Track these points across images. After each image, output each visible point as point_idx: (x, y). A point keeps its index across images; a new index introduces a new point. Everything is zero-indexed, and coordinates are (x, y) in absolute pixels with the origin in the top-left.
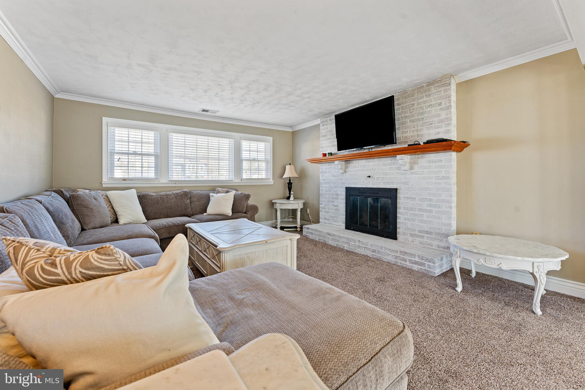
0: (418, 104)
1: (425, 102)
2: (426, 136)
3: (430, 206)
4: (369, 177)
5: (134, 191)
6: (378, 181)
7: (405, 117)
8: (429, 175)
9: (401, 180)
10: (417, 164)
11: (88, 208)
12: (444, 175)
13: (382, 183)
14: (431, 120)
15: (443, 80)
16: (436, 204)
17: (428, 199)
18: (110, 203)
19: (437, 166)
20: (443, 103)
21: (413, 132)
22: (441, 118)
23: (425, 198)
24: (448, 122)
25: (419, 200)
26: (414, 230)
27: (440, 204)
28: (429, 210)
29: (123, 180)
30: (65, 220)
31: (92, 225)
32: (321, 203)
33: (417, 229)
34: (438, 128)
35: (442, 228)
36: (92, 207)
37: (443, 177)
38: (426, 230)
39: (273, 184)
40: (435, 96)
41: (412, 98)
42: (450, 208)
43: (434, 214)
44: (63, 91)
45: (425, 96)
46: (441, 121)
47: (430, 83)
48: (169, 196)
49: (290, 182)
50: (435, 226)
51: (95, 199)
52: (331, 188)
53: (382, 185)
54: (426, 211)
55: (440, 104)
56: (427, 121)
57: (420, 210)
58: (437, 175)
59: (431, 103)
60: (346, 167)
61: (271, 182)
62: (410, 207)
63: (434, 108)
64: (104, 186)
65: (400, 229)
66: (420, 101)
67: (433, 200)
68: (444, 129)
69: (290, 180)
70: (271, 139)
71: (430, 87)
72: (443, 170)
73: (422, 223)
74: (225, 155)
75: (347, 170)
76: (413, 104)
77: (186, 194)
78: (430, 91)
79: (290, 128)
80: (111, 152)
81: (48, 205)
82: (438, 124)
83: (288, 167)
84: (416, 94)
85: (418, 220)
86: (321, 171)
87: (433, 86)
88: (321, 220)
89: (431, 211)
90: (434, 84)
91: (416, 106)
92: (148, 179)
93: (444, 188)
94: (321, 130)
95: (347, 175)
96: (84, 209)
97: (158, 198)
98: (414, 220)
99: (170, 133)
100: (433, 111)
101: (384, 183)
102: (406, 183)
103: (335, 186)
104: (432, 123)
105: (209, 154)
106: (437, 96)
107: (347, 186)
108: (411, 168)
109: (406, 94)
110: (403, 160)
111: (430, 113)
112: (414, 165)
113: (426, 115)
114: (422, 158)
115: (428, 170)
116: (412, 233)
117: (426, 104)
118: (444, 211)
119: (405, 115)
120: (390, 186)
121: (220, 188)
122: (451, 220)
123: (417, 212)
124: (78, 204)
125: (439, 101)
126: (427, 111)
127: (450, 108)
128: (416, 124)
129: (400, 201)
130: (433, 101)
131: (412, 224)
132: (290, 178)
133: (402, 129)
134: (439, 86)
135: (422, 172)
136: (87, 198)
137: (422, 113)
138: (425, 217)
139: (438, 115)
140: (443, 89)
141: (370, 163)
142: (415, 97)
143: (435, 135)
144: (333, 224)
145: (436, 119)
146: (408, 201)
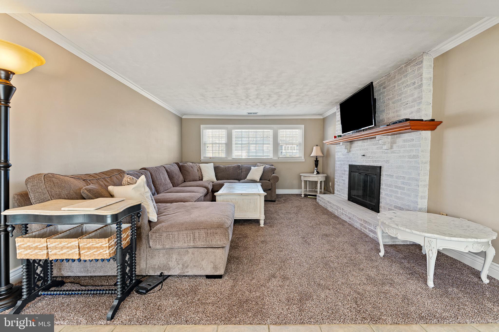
0: (398, 86)
1: (403, 83)
2: (403, 116)
3: (403, 183)
4: (364, 155)
5: (212, 164)
6: (369, 159)
7: (389, 99)
8: (404, 154)
9: (384, 159)
10: (396, 143)
11: (188, 171)
12: (415, 154)
13: (372, 161)
14: (407, 100)
15: (418, 59)
16: (407, 181)
17: (402, 177)
18: (201, 170)
19: (410, 145)
20: (416, 82)
21: (394, 113)
22: (414, 97)
23: (400, 175)
24: (419, 101)
25: (395, 177)
26: (391, 205)
27: (410, 182)
28: (402, 187)
29: (210, 158)
30: (174, 176)
31: (189, 180)
32: (336, 177)
33: (393, 204)
34: (411, 107)
35: (411, 205)
36: (189, 171)
37: (414, 155)
38: (399, 206)
39: (304, 161)
40: (411, 76)
41: (394, 80)
42: (417, 186)
43: (405, 191)
44: (185, 114)
45: (403, 77)
46: (414, 101)
47: (407, 63)
48: (230, 168)
49: (317, 160)
50: (406, 203)
51: (192, 168)
52: (342, 165)
53: (372, 163)
54: (400, 188)
55: (414, 83)
56: (404, 101)
57: (396, 187)
58: (409, 154)
59: (407, 84)
60: (351, 148)
61: (303, 159)
62: (389, 184)
63: (409, 88)
64: (202, 161)
65: (382, 204)
66: (399, 83)
67: (406, 178)
68: (416, 108)
69: (317, 158)
70: (303, 126)
71: (408, 67)
72: (414, 149)
73: (397, 199)
74: (267, 141)
75: (351, 149)
76: (395, 86)
77: (239, 167)
78: (407, 72)
79: (321, 116)
80: (205, 143)
81: (167, 169)
82: (412, 104)
83: (315, 148)
84: (397, 76)
85: (394, 196)
86: (336, 151)
87: (409, 66)
88: (335, 192)
89: (403, 189)
90: (410, 63)
91: (396, 88)
92: (221, 158)
93: (414, 166)
94: (337, 116)
95: (351, 154)
96: (186, 172)
97: (224, 169)
98: (391, 196)
99: (233, 129)
100: (409, 91)
101: (373, 161)
102: (387, 162)
103: (344, 163)
104: (407, 102)
105: (264, 141)
106: (412, 75)
107: (351, 163)
108: (392, 147)
109: (390, 77)
110: (382, 140)
111: (406, 93)
112: (393, 145)
113: (403, 96)
114: (400, 137)
115: (403, 149)
116: (390, 208)
117: (404, 85)
118: (413, 189)
119: (389, 97)
120: (377, 164)
121: (259, 164)
122: (417, 198)
123: (394, 189)
124: (184, 170)
125: (413, 81)
126: (404, 91)
127: (421, 86)
128: (396, 105)
129: (383, 178)
130: (409, 81)
131: (390, 199)
132: (317, 156)
133: (386, 111)
134: (414, 66)
135: (399, 151)
136: (188, 167)
137: (401, 94)
138: (399, 194)
139: (412, 95)
140: (417, 67)
141: (365, 144)
142: (396, 79)
143: (410, 114)
144: (342, 196)
145: (410, 99)
146: (388, 178)
